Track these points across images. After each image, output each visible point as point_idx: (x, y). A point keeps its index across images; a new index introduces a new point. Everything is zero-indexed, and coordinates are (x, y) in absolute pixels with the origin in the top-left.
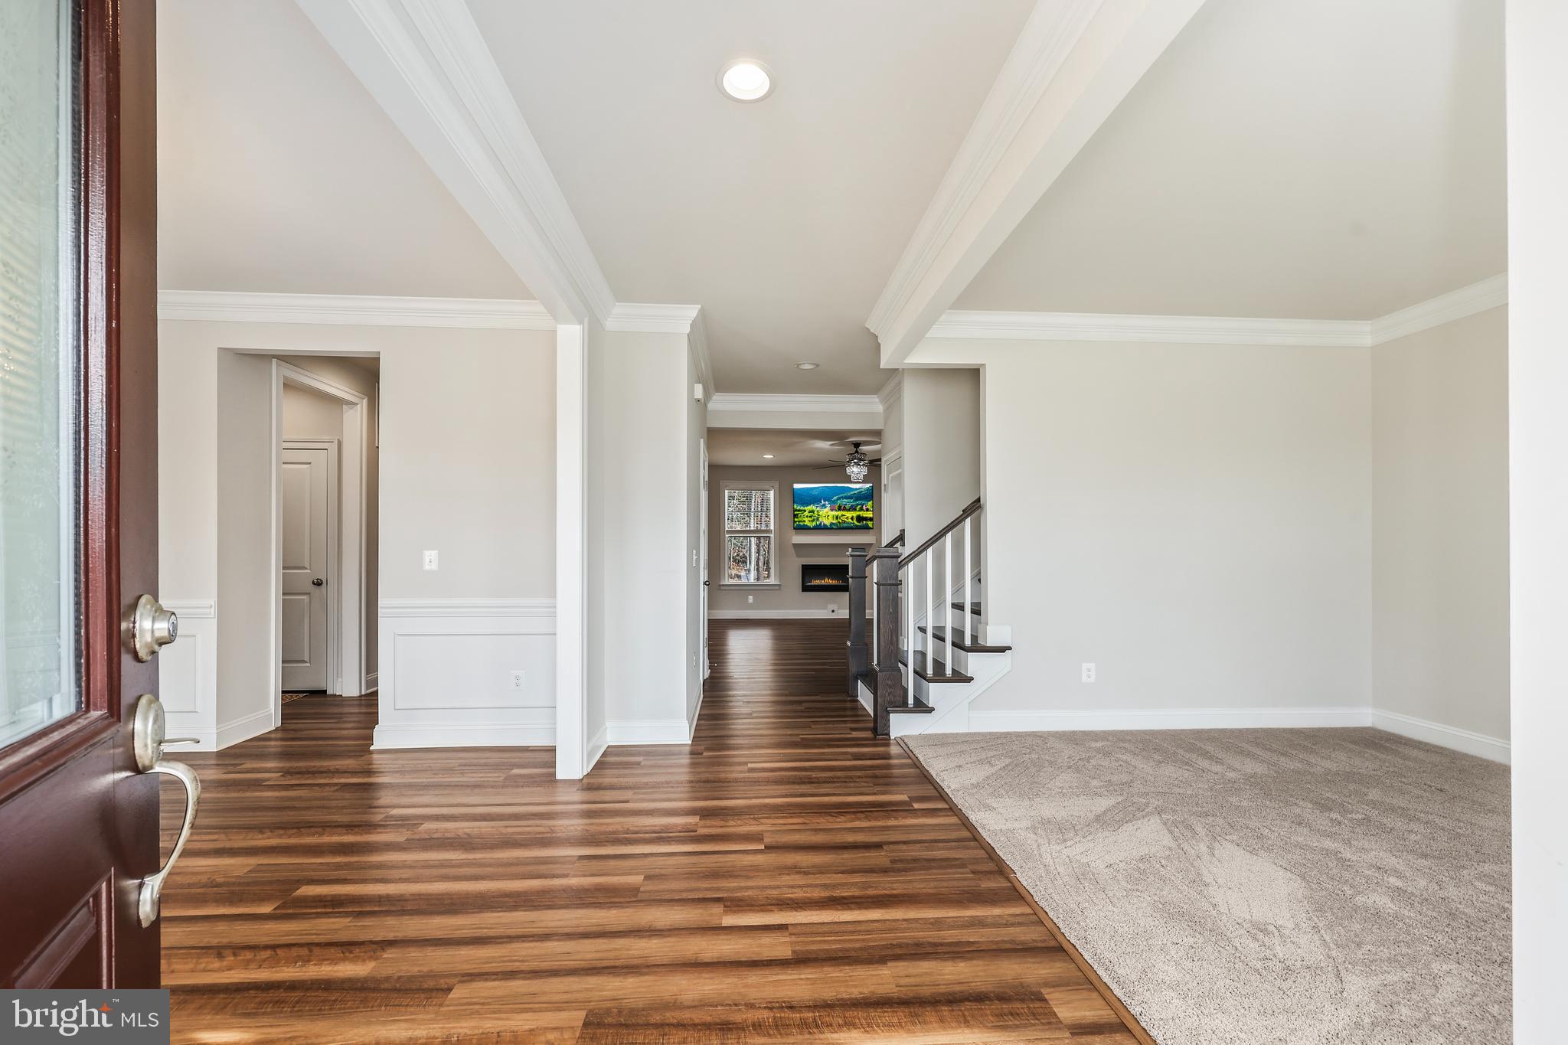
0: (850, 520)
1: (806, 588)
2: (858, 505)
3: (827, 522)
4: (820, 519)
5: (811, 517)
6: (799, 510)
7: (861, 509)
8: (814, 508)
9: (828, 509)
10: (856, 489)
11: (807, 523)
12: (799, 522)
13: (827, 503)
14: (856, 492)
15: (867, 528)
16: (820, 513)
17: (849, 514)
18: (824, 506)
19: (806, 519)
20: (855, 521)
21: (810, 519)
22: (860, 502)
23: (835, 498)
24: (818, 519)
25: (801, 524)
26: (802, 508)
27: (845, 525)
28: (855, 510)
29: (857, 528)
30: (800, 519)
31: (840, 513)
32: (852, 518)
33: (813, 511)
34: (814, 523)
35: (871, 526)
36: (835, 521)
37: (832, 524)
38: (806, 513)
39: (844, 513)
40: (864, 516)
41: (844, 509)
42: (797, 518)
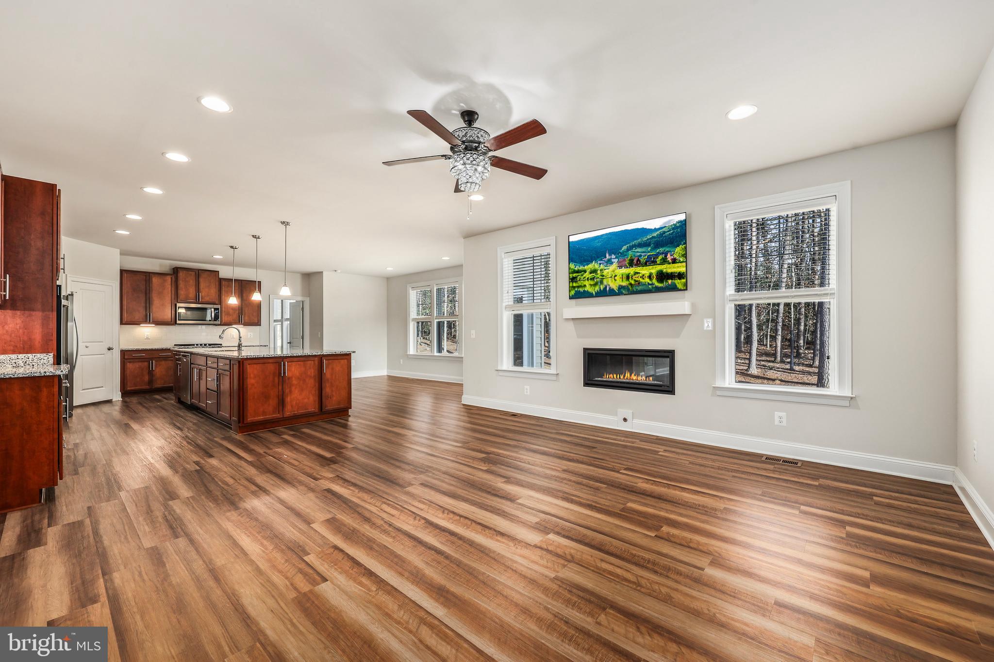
0: (647, 280)
1: (589, 382)
2: (657, 255)
3: (614, 285)
4: (605, 282)
5: (593, 279)
6: (578, 272)
7: (664, 261)
8: (597, 266)
9: (615, 266)
10: (656, 230)
11: (588, 288)
12: (578, 287)
13: (613, 256)
14: (655, 234)
15: (674, 288)
16: (605, 273)
17: (645, 271)
18: (610, 262)
19: (587, 283)
20: (654, 281)
21: (592, 282)
22: (661, 250)
23: (625, 248)
24: (602, 282)
25: (581, 290)
26: (581, 268)
27: (639, 288)
28: (654, 263)
29: (658, 290)
30: (580, 283)
31: (631, 271)
32: (650, 277)
33: (594, 271)
34: (597, 288)
35: (680, 286)
36: (625, 283)
37: (621, 287)
38: (587, 275)
39: (638, 269)
40: (669, 271)
41: (639, 264)
42: (576, 282)
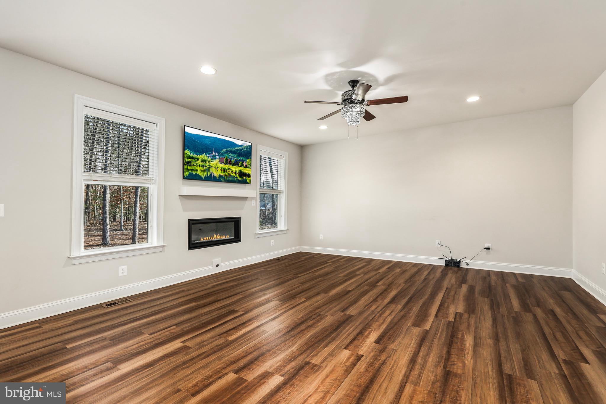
0: (234, 174)
1: (193, 245)
2: (240, 160)
3: (216, 174)
4: (211, 170)
5: (203, 166)
6: (192, 158)
7: (242, 165)
8: (206, 158)
9: (217, 161)
10: (239, 146)
11: (199, 173)
12: (192, 170)
13: (217, 154)
14: (239, 148)
16: (211, 164)
17: (234, 169)
18: (214, 157)
19: (199, 168)
20: (238, 176)
21: (202, 169)
22: (241, 158)
23: (223, 150)
24: (209, 170)
25: (194, 173)
26: (195, 156)
27: (230, 179)
28: (238, 165)
29: (239, 182)
30: (193, 168)
31: (226, 166)
32: (235, 173)
33: (204, 161)
34: (205, 174)
35: (248, 181)
36: (222, 174)
37: (220, 176)
38: (199, 162)
39: (230, 167)
40: (245, 171)
41: (230, 163)
42: (190, 166)
